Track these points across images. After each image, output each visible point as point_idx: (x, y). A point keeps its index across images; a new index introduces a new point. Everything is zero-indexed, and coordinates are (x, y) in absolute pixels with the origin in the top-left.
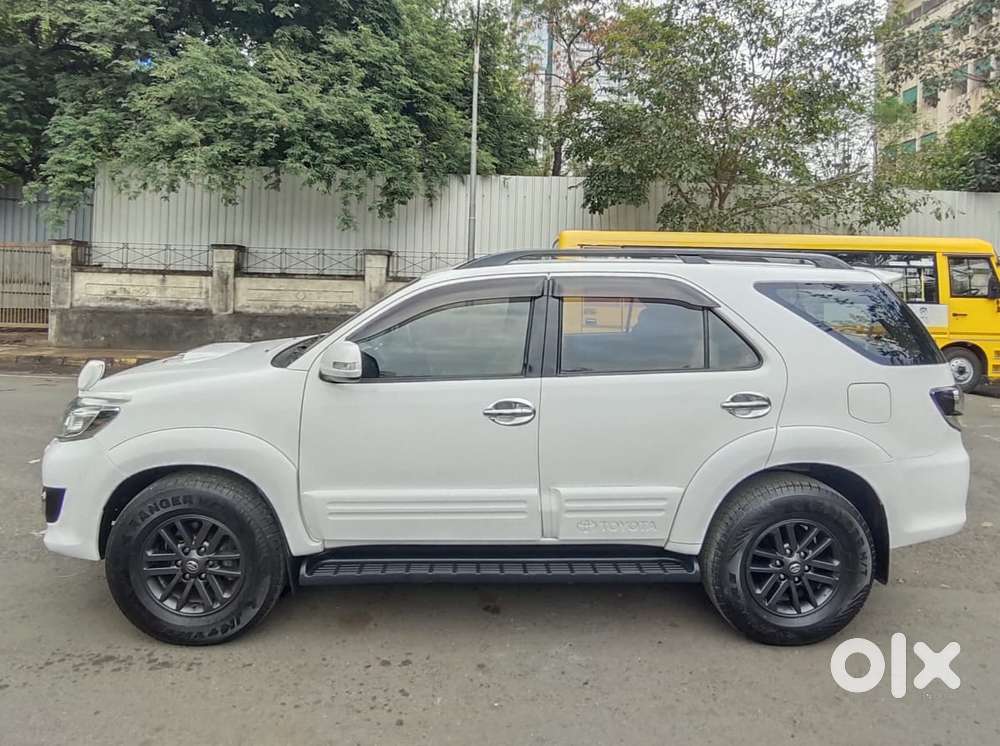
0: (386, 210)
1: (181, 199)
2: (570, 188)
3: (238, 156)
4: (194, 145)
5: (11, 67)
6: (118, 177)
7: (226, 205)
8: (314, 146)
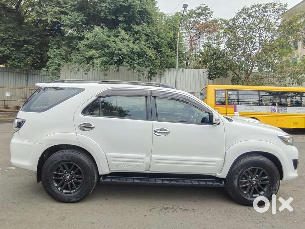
0: (149, 78)
1: (91, 74)
2: (204, 72)
3: (108, 62)
4: (97, 58)
5: (35, 35)
6: (70, 67)
7: (104, 76)
8: (131, 59)
